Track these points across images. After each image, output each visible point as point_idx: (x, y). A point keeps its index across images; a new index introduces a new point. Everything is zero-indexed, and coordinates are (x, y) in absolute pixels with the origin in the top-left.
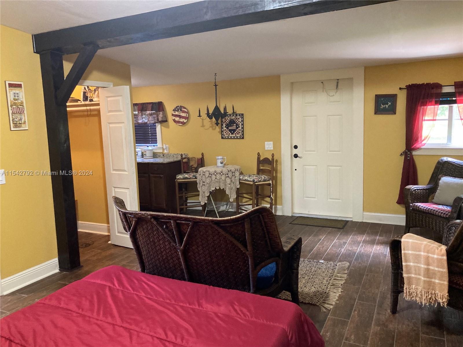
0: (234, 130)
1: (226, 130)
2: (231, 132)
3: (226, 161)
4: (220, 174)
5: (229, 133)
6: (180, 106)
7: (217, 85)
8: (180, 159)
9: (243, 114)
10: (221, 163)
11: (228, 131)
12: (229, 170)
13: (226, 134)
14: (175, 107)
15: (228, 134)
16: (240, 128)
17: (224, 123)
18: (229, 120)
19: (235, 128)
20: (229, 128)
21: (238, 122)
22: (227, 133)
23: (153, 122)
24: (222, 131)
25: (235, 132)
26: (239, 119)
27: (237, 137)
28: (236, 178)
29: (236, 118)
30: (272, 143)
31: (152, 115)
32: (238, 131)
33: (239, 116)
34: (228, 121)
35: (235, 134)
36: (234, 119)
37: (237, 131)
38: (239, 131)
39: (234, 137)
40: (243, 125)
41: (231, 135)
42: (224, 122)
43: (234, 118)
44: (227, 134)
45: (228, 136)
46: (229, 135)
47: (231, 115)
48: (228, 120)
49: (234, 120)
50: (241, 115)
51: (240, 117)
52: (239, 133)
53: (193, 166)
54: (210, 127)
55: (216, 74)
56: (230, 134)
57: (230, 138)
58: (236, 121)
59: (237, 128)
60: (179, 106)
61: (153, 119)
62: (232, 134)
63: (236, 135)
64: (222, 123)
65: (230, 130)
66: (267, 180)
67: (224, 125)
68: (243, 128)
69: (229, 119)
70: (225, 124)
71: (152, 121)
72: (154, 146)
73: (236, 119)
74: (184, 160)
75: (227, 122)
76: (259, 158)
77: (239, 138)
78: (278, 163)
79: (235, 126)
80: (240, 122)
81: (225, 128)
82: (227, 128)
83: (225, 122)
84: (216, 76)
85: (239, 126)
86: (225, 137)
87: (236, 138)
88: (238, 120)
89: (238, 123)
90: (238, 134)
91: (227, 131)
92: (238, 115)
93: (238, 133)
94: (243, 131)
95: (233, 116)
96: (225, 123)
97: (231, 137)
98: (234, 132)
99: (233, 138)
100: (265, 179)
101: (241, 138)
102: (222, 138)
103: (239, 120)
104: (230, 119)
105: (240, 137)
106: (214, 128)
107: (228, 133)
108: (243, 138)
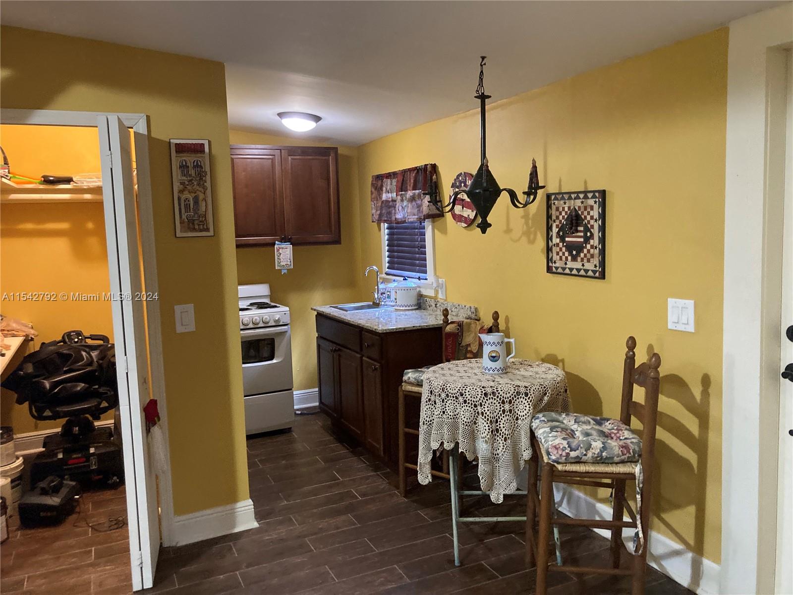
0: (579, 248)
1: (558, 245)
2: (571, 254)
3: (515, 354)
4: (457, 398)
5: (567, 254)
6: (465, 173)
7: (489, 97)
8: (442, 322)
9: (603, 193)
10: (494, 357)
11: (564, 249)
12: (489, 390)
13: (558, 257)
14: (455, 177)
15: (564, 258)
16: (595, 242)
17: (554, 221)
18: (566, 213)
19: (582, 240)
20: (567, 239)
21: (588, 218)
22: (561, 254)
23: (416, 217)
24: (549, 250)
25: (582, 255)
26: (592, 208)
27: (586, 271)
28: (519, 422)
29: (585, 204)
30: (690, 303)
31: (415, 201)
32: (589, 251)
33: (592, 197)
34: (563, 217)
35: (582, 260)
36: (579, 207)
37: (585, 251)
38: (592, 251)
39: (578, 270)
40: (603, 229)
41: (570, 264)
42: (554, 218)
43: (580, 204)
44: (561, 259)
45: (564, 266)
46: (566, 264)
47: (573, 196)
48: (563, 214)
49: (580, 212)
50: (597, 194)
51: (595, 202)
52: (592, 256)
53: (469, 349)
54: (524, 233)
55: (483, 58)
56: (570, 258)
57: (567, 271)
58: (585, 217)
59: (587, 240)
60: (461, 173)
61: (416, 211)
62: (574, 259)
63: (583, 265)
64: (551, 222)
65: (570, 247)
66: (616, 459)
67: (555, 230)
68: (603, 240)
69: (566, 209)
70: (557, 226)
71: (414, 215)
72: (419, 279)
73: (585, 208)
74: (449, 328)
75: (561, 217)
76: (630, 360)
77: (590, 273)
78: (710, 390)
79: (582, 234)
80: (596, 220)
81: (557, 237)
82: (562, 239)
83: (557, 217)
84: (485, 64)
85: (591, 232)
86: (557, 268)
87: (582, 273)
88: (589, 213)
89: (589, 222)
90: (589, 261)
91: (561, 250)
92: (590, 195)
93: (588, 256)
94: (603, 252)
95: (575, 199)
96: (557, 222)
97: (571, 269)
98: (578, 254)
99: (574, 272)
100: (604, 454)
101: (597, 274)
102: (549, 270)
103: (592, 213)
104: (569, 208)
105: (594, 272)
106: (532, 237)
107: (564, 254)
108: (603, 276)
